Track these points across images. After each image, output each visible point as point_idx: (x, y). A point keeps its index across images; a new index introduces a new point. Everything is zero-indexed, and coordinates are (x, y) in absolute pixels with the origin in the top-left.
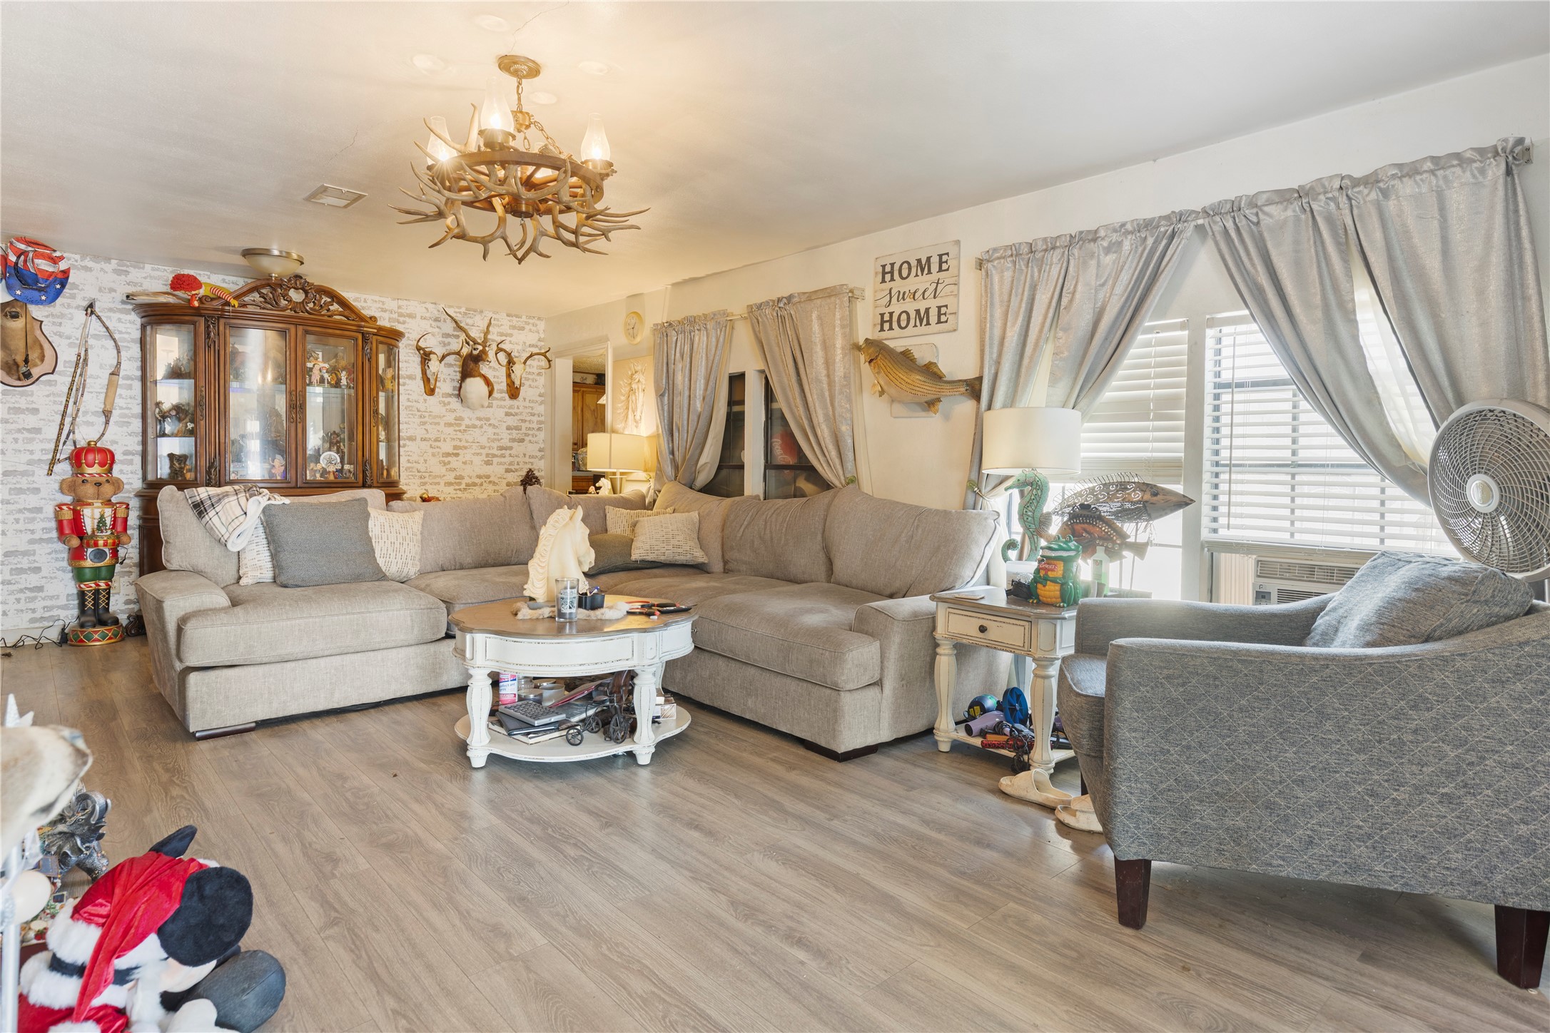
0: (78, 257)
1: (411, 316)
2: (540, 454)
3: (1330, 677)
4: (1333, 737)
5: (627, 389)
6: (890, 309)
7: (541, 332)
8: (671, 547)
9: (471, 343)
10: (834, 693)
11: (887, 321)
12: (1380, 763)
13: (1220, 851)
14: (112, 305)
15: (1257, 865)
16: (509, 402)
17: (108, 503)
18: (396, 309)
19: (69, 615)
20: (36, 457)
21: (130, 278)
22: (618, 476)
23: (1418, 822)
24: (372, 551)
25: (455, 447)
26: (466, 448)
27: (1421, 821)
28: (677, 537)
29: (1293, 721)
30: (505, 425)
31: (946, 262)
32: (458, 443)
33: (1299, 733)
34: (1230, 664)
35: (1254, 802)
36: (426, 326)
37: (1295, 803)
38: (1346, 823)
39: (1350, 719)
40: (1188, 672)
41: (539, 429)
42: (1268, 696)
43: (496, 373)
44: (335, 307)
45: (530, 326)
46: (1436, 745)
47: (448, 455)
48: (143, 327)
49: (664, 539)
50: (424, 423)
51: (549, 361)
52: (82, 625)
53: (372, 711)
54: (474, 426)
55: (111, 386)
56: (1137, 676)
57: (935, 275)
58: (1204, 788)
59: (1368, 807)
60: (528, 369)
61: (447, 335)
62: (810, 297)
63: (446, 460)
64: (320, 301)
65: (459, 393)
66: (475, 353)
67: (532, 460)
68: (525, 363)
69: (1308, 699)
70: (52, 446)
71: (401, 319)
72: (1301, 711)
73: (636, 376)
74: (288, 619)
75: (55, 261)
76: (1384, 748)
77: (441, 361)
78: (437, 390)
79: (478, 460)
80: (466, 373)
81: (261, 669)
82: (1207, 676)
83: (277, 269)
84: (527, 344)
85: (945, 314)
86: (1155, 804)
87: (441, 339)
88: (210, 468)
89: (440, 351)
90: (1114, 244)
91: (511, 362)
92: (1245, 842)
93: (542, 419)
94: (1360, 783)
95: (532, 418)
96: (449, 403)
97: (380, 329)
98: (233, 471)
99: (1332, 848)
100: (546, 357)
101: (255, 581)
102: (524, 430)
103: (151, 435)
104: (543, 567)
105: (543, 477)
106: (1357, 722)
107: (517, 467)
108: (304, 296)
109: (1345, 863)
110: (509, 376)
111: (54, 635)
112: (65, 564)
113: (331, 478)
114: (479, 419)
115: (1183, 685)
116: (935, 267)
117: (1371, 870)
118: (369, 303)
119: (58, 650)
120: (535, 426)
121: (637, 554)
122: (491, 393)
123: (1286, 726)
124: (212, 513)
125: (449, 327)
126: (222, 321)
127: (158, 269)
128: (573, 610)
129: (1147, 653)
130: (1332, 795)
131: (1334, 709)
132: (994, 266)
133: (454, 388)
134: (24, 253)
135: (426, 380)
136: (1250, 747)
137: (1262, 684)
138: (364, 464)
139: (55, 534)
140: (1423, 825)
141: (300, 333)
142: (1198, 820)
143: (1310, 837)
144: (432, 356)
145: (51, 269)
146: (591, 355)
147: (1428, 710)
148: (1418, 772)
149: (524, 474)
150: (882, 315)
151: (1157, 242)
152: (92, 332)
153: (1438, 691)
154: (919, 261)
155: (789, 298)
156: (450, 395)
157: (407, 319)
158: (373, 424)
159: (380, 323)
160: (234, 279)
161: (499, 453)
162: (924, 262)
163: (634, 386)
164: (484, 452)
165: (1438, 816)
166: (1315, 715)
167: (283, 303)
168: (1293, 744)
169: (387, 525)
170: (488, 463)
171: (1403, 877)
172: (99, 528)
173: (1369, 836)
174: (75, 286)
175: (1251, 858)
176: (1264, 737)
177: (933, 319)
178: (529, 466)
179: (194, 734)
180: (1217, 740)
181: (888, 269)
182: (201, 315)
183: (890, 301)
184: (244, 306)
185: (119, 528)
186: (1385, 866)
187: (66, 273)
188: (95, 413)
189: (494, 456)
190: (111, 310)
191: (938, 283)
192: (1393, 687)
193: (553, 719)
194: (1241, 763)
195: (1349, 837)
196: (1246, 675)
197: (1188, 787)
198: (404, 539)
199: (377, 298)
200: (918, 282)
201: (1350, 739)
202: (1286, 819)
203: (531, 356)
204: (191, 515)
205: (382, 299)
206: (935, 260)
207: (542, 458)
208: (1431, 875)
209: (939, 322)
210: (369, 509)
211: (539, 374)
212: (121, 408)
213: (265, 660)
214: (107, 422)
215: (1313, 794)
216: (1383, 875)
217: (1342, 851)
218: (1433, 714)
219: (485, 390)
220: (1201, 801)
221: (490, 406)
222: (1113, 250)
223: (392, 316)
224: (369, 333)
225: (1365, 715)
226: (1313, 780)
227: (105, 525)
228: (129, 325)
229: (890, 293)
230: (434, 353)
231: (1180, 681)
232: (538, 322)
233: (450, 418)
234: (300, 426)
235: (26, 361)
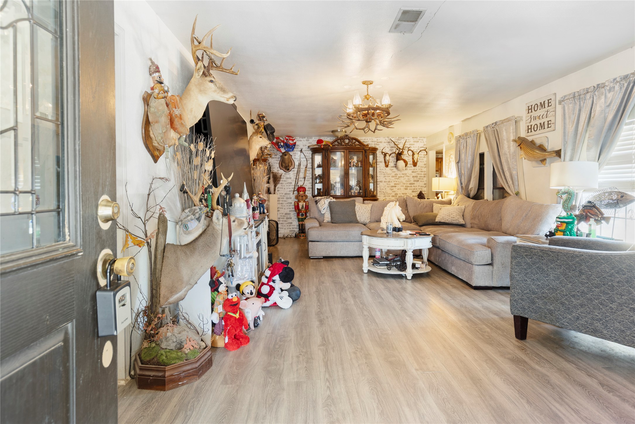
0: (299, 138)
1: (381, 142)
2: (425, 185)
3: (583, 259)
4: (585, 281)
5: (449, 161)
6: (531, 124)
7: (425, 142)
8: (450, 218)
9: (399, 149)
10: (472, 265)
11: (530, 129)
12: (604, 293)
13: (546, 317)
14: (306, 149)
15: (559, 324)
16: (413, 168)
17: (304, 201)
18: (376, 141)
19: (297, 230)
20: (291, 190)
21: (310, 141)
22: (444, 193)
23: (620, 317)
24: (355, 215)
25: (395, 184)
26: (398, 184)
27: (622, 317)
28: (453, 214)
29: (570, 274)
30: (412, 176)
31: (550, 102)
32: (396, 183)
33: (573, 279)
34: (547, 252)
35: (557, 301)
36: (385, 145)
37: (572, 303)
38: (591, 313)
39: (592, 275)
40: (533, 254)
41: (424, 177)
42: (561, 264)
43: (409, 158)
44: (357, 143)
45: (421, 141)
46: (627, 288)
47: (393, 187)
48: (312, 154)
49: (448, 215)
50: (385, 177)
51: (427, 152)
52: (299, 233)
53: (351, 258)
54: (401, 177)
55: (306, 171)
56: (516, 254)
57: (547, 108)
58: (539, 294)
59: (600, 309)
60: (420, 156)
61: (392, 147)
62: (502, 122)
63: (392, 188)
64: (352, 142)
65: (396, 166)
66: (400, 152)
67: (422, 188)
68: (418, 154)
69: (575, 266)
70: (294, 187)
71: (378, 144)
72: (573, 271)
73: (451, 156)
74: (330, 231)
75: (293, 140)
76: (606, 287)
77: (390, 156)
78: (389, 165)
79: (402, 188)
80: (398, 159)
81: (324, 243)
82: (539, 256)
83: (340, 135)
84: (420, 147)
85: (550, 124)
86: (522, 297)
87: (390, 149)
88: (326, 192)
89: (390, 153)
90: (612, 88)
91: (413, 154)
92: (554, 315)
93: (425, 173)
94: (596, 299)
95: (422, 173)
96: (393, 169)
97: (370, 148)
98: (333, 193)
99: (586, 321)
100: (426, 151)
101: (327, 221)
102: (419, 177)
103: (314, 183)
104: (385, 219)
105: (426, 194)
106: (594, 276)
107: (416, 190)
108: (348, 141)
109: (592, 328)
110: (413, 159)
111: (294, 235)
112: (296, 217)
113: (356, 194)
114: (403, 174)
115: (531, 258)
116: (546, 105)
117: (602, 333)
118: (368, 140)
119: (294, 239)
120: (423, 176)
121: (437, 220)
122: (406, 166)
123: (567, 276)
124: (319, 203)
125: (393, 145)
126: (328, 151)
127: (315, 138)
128: (391, 231)
129: (519, 247)
130: (586, 302)
131: (585, 271)
132: (565, 103)
133: (395, 164)
134: (287, 139)
135: (385, 162)
136: (555, 282)
137: (558, 260)
138: (365, 190)
139: (294, 209)
140: (623, 318)
141: (347, 152)
142: (537, 305)
143: (578, 316)
144: (387, 155)
145: (292, 143)
146: (439, 148)
147: (623, 274)
148: (620, 298)
149: (419, 192)
150: (528, 126)
151: (629, 85)
152: (302, 157)
153: (627, 267)
154: (541, 103)
155: (496, 123)
156: (393, 167)
157: (380, 143)
158: (368, 178)
159: (369, 146)
160: (332, 138)
161: (410, 185)
162: (542, 104)
163: (451, 160)
164: (405, 185)
165: (629, 316)
166: (578, 272)
167: (343, 144)
168: (570, 282)
169: (361, 208)
170: (406, 189)
171: (615, 337)
172: (302, 208)
173: (601, 320)
174: (298, 145)
175: (556, 321)
176: (559, 279)
177: (546, 126)
178: (421, 190)
179: (310, 257)
180: (543, 278)
181: (530, 108)
182: (324, 150)
183: (531, 120)
184: (334, 146)
185: (307, 208)
186: (608, 332)
187: (295, 143)
188: (302, 178)
189: (408, 187)
190: (305, 151)
191: (548, 111)
192: (608, 265)
193: (385, 263)
194: (552, 287)
195: (593, 319)
196: (553, 256)
197: (534, 293)
198: (365, 212)
199: (371, 138)
200: (541, 112)
201: (592, 282)
202: (569, 309)
203: (420, 151)
204: (315, 203)
205: (372, 138)
206: (546, 102)
207: (425, 187)
208: (627, 338)
209: (548, 127)
210: (356, 203)
211: (424, 157)
212: (308, 176)
213: (325, 241)
214: (305, 180)
215: (578, 301)
216: (607, 335)
217: (590, 323)
218: (625, 276)
219: (404, 164)
220: (538, 299)
221: (406, 169)
222: (612, 90)
223: (375, 143)
224: (366, 150)
225: (597, 274)
226: (578, 296)
227: (303, 207)
228: (309, 154)
229: (531, 117)
230: (388, 153)
231: (530, 257)
232: (424, 139)
233: (393, 174)
234: (347, 179)
235: (288, 166)
